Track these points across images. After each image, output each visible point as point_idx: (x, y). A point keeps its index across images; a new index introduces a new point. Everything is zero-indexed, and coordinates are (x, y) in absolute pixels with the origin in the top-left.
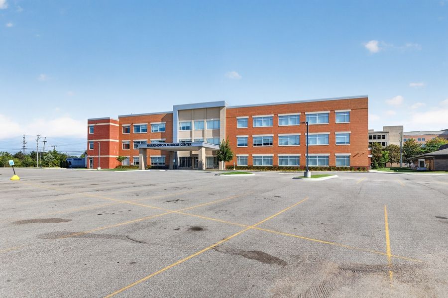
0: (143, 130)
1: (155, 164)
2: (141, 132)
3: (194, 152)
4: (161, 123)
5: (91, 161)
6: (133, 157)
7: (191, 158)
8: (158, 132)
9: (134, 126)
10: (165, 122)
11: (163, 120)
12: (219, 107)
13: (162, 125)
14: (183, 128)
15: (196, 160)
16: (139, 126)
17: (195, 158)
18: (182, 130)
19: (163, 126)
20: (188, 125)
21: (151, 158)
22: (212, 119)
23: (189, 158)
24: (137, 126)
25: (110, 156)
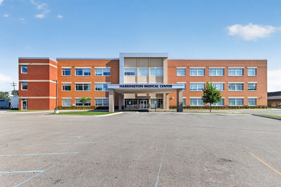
0: (86, 74)
1: (99, 104)
2: (83, 75)
3: (139, 95)
4: (105, 68)
5: (24, 103)
6: (75, 98)
7: (136, 100)
8: (103, 76)
9: (76, 69)
10: (110, 68)
11: (107, 65)
12: (163, 58)
13: (106, 70)
14: (128, 74)
15: (141, 101)
16: (82, 69)
17: (140, 100)
18: (127, 76)
19: (108, 71)
20: (133, 71)
21: (96, 99)
22: (155, 68)
23: (134, 99)
24: (79, 69)
25: (50, 97)
